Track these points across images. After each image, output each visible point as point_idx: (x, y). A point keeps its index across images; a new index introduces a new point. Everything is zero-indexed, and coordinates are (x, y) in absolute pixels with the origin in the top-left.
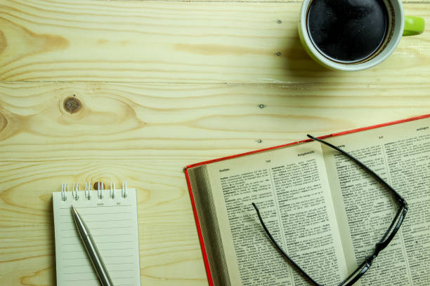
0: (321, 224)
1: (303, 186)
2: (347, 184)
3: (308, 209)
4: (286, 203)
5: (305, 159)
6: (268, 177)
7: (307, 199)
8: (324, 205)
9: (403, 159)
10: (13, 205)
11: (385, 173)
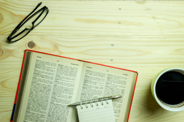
0: (69, 95)
1: (68, 77)
2: (86, 84)
3: (66, 87)
4: (58, 81)
5: (73, 66)
6: (55, 68)
7: (67, 82)
8: (73, 88)
9: (113, 83)
10: (6, 87)
11: (103, 86)
